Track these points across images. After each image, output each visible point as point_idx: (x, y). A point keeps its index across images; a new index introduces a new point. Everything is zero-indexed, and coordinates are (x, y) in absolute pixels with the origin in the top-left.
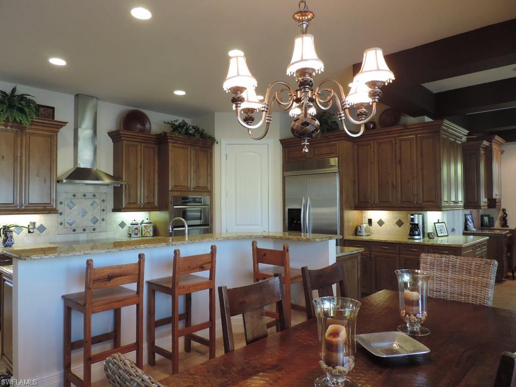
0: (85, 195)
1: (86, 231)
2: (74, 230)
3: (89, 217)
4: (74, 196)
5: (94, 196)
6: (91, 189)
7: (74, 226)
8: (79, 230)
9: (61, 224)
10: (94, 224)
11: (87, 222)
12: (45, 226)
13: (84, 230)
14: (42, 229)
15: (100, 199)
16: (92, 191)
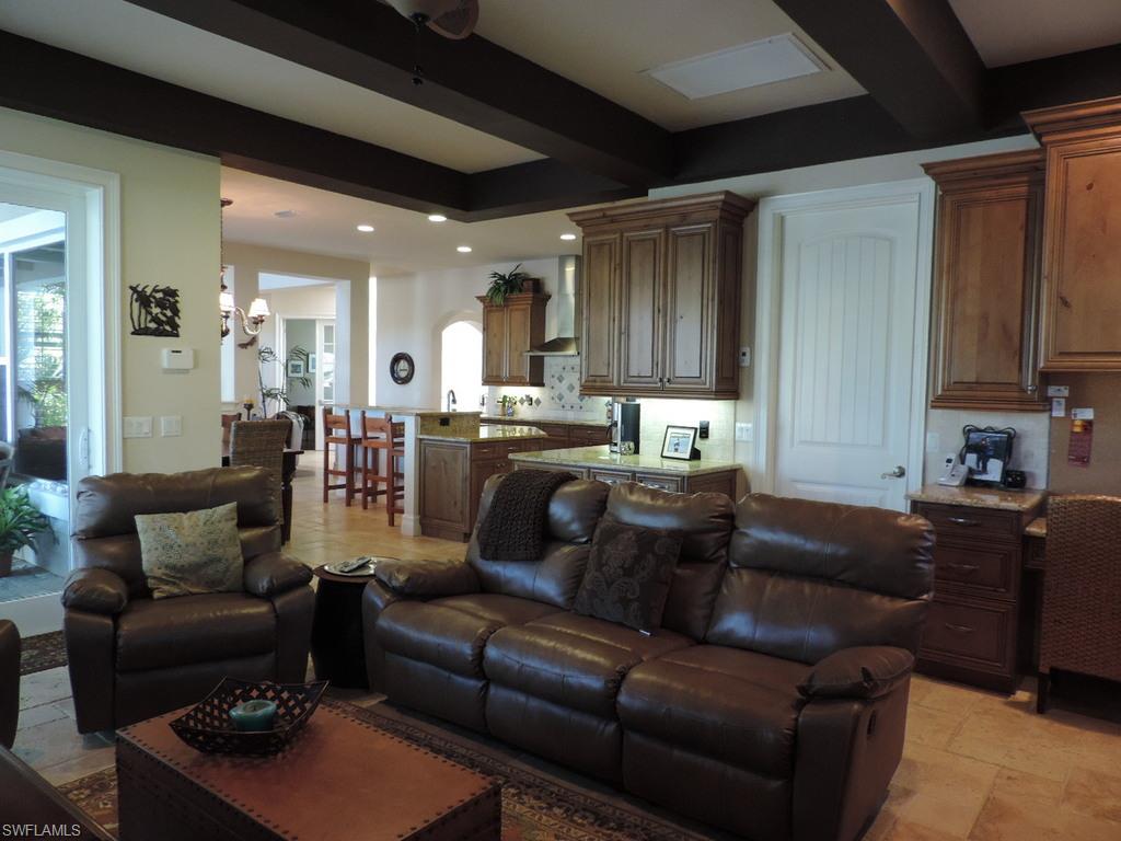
0: (572, 368)
2: (563, 407)
3: (577, 392)
4: (564, 368)
7: (563, 402)
8: (568, 407)
9: (552, 398)
10: (581, 401)
11: (574, 399)
12: (541, 399)
13: (572, 407)
14: (538, 402)
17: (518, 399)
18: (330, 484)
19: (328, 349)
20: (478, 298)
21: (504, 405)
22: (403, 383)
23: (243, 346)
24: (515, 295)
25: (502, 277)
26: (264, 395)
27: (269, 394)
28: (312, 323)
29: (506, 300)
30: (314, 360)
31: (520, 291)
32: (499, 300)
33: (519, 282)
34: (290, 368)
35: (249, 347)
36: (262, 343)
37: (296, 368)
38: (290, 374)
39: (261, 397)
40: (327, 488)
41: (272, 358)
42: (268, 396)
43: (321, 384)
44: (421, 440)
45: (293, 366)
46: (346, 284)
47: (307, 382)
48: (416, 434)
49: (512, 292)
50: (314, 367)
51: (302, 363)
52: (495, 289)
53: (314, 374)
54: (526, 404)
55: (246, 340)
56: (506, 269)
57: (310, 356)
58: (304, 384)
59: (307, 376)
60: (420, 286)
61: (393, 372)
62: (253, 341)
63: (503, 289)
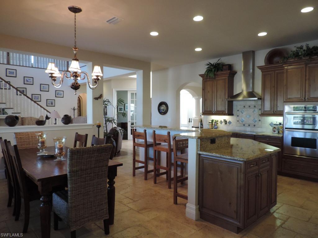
0: (250, 106)
1: (250, 126)
2: (244, 125)
3: (252, 118)
4: (244, 107)
5: (255, 106)
6: (253, 103)
7: (244, 123)
8: (247, 125)
9: (238, 121)
10: (255, 122)
11: (250, 121)
12: (231, 121)
13: (249, 125)
14: (230, 123)
15: (258, 108)
16: (254, 104)
17: (219, 121)
18: (136, 166)
19: (132, 102)
20: (200, 75)
21: (212, 124)
22: (163, 114)
23: (96, 99)
24: (219, 73)
25: (212, 65)
26: (106, 121)
27: (108, 120)
28: (126, 92)
29: (215, 75)
30: (127, 106)
31: (222, 70)
32: (212, 75)
33: (221, 66)
34: (119, 109)
35: (99, 99)
36: (105, 97)
37: (121, 109)
38: (119, 111)
39: (104, 122)
40: (135, 169)
41: (109, 104)
42: (108, 121)
43: (130, 114)
44: (200, 154)
45: (119, 108)
46: (141, 72)
47: (125, 115)
48: (197, 150)
49: (217, 71)
50: (127, 109)
51: (123, 107)
52: (209, 71)
53: (127, 111)
54: (224, 123)
55: (98, 96)
56: (214, 61)
57: (126, 105)
58: (123, 115)
59: (125, 112)
60: (171, 73)
61: (159, 110)
62: (101, 96)
63: (213, 70)
